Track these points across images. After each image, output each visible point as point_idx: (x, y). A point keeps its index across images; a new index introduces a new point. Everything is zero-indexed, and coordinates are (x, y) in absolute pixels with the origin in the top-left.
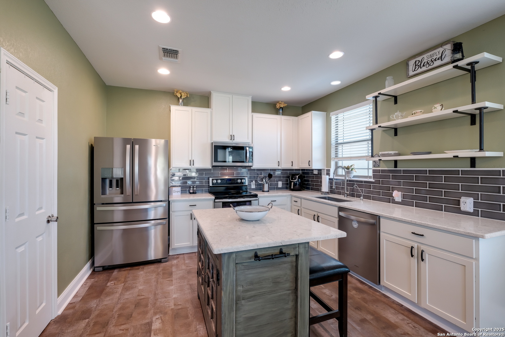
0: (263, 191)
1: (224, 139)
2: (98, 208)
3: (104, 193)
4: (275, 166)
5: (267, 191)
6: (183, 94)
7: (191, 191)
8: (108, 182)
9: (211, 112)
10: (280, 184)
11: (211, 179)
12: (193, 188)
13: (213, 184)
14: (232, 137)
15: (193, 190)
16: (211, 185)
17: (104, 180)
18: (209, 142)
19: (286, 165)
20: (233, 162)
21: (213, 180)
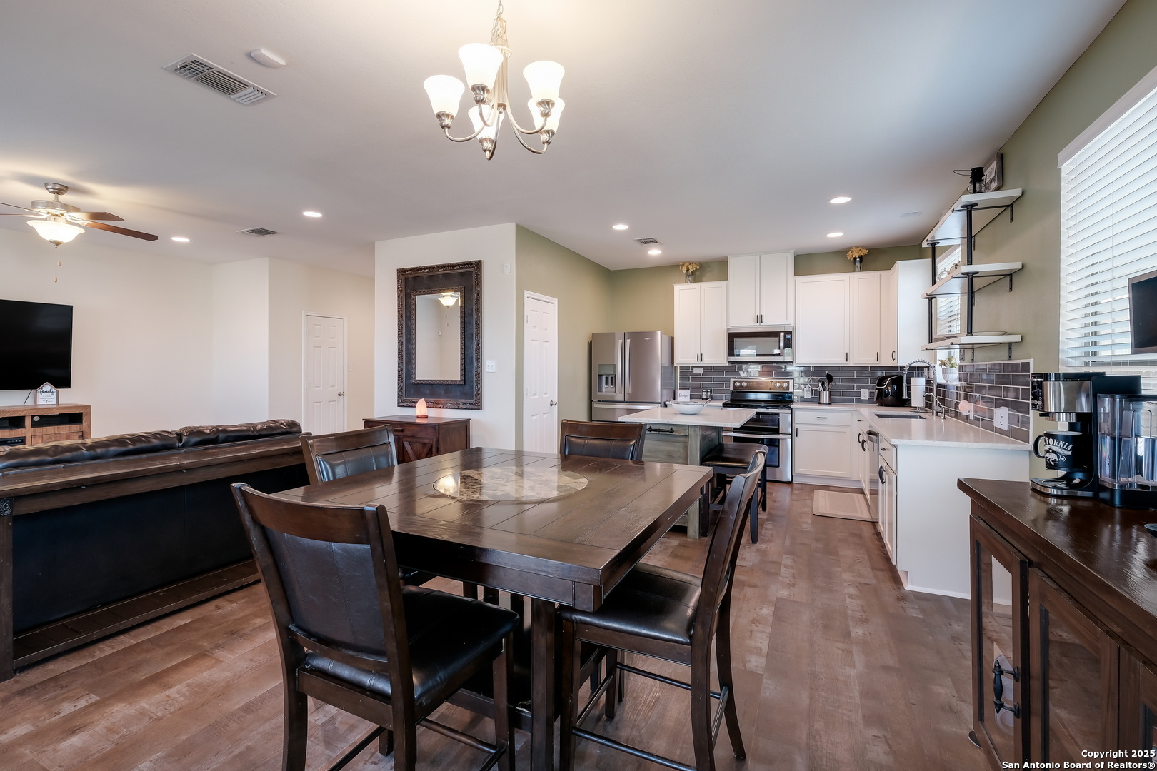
0: (820, 403)
1: (745, 323)
2: (596, 405)
3: (600, 390)
4: (840, 361)
5: (826, 404)
6: (690, 267)
7: (704, 397)
8: (604, 378)
9: (727, 286)
10: (865, 394)
11: (732, 380)
12: (707, 392)
13: (735, 387)
14: (759, 319)
15: (706, 395)
16: (732, 389)
17: (600, 376)
18: (725, 328)
19: (869, 360)
20: (757, 355)
21: (735, 382)
